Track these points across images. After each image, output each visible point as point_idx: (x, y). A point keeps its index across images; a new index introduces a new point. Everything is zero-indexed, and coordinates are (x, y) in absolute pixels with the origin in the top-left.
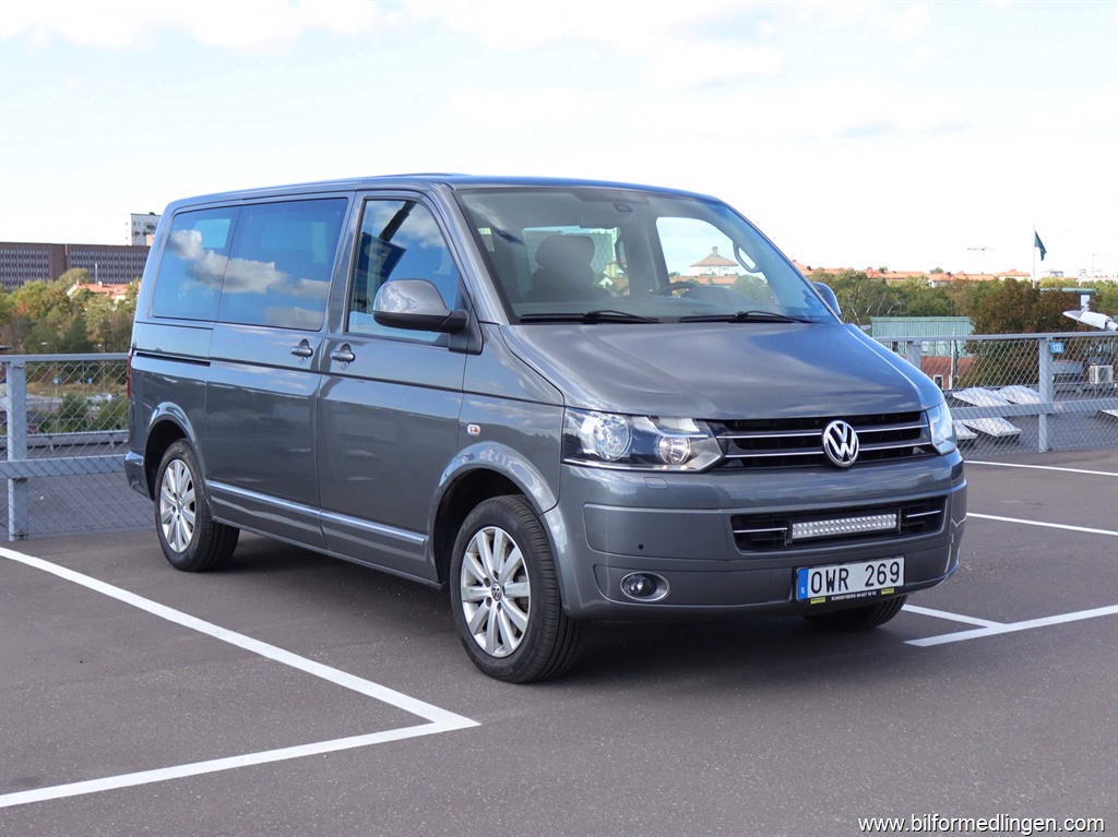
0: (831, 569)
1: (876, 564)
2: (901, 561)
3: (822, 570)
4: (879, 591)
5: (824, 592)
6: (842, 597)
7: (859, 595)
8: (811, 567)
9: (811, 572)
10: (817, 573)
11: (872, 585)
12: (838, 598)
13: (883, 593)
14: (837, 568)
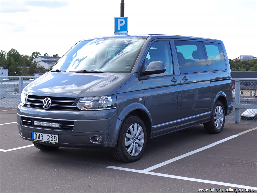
0: (39, 134)
1: (50, 135)
2: (57, 136)
3: (37, 133)
4: (51, 142)
5: (37, 139)
6: (41, 141)
7: (45, 142)
8: (35, 132)
9: (35, 133)
10: (36, 134)
11: (49, 140)
12: (40, 141)
13: (52, 143)
14: (40, 134)
